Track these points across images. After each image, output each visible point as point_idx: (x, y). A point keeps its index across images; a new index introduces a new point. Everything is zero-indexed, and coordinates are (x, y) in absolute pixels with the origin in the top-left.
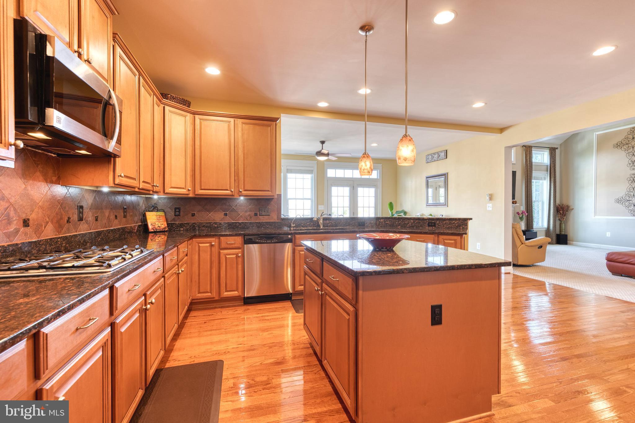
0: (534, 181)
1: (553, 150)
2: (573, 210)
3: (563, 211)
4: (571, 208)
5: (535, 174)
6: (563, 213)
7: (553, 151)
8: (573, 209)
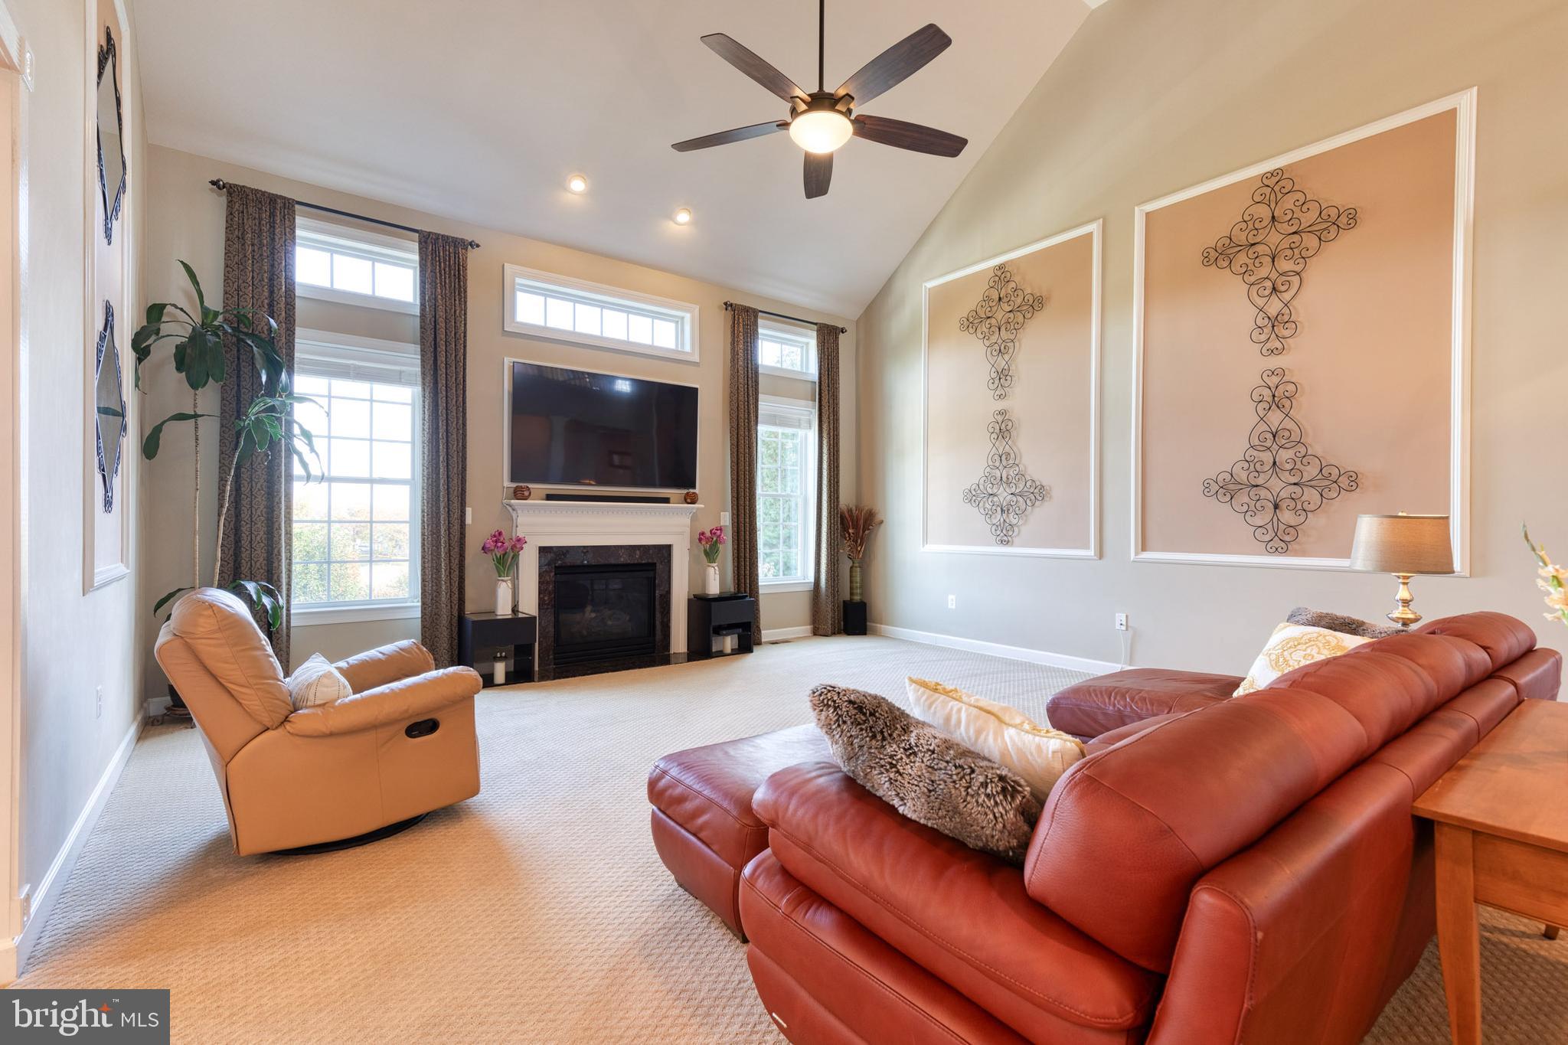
0: (763, 430)
1: (829, 334)
2: (883, 525)
3: (856, 527)
4: (879, 517)
5: (766, 405)
6: (856, 534)
7: (829, 336)
8: (882, 522)
